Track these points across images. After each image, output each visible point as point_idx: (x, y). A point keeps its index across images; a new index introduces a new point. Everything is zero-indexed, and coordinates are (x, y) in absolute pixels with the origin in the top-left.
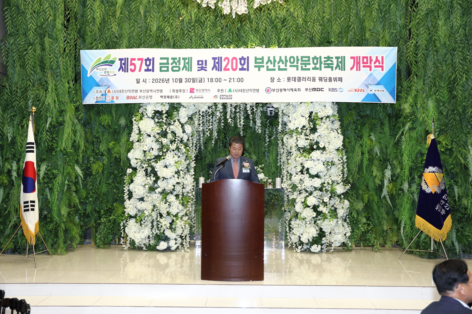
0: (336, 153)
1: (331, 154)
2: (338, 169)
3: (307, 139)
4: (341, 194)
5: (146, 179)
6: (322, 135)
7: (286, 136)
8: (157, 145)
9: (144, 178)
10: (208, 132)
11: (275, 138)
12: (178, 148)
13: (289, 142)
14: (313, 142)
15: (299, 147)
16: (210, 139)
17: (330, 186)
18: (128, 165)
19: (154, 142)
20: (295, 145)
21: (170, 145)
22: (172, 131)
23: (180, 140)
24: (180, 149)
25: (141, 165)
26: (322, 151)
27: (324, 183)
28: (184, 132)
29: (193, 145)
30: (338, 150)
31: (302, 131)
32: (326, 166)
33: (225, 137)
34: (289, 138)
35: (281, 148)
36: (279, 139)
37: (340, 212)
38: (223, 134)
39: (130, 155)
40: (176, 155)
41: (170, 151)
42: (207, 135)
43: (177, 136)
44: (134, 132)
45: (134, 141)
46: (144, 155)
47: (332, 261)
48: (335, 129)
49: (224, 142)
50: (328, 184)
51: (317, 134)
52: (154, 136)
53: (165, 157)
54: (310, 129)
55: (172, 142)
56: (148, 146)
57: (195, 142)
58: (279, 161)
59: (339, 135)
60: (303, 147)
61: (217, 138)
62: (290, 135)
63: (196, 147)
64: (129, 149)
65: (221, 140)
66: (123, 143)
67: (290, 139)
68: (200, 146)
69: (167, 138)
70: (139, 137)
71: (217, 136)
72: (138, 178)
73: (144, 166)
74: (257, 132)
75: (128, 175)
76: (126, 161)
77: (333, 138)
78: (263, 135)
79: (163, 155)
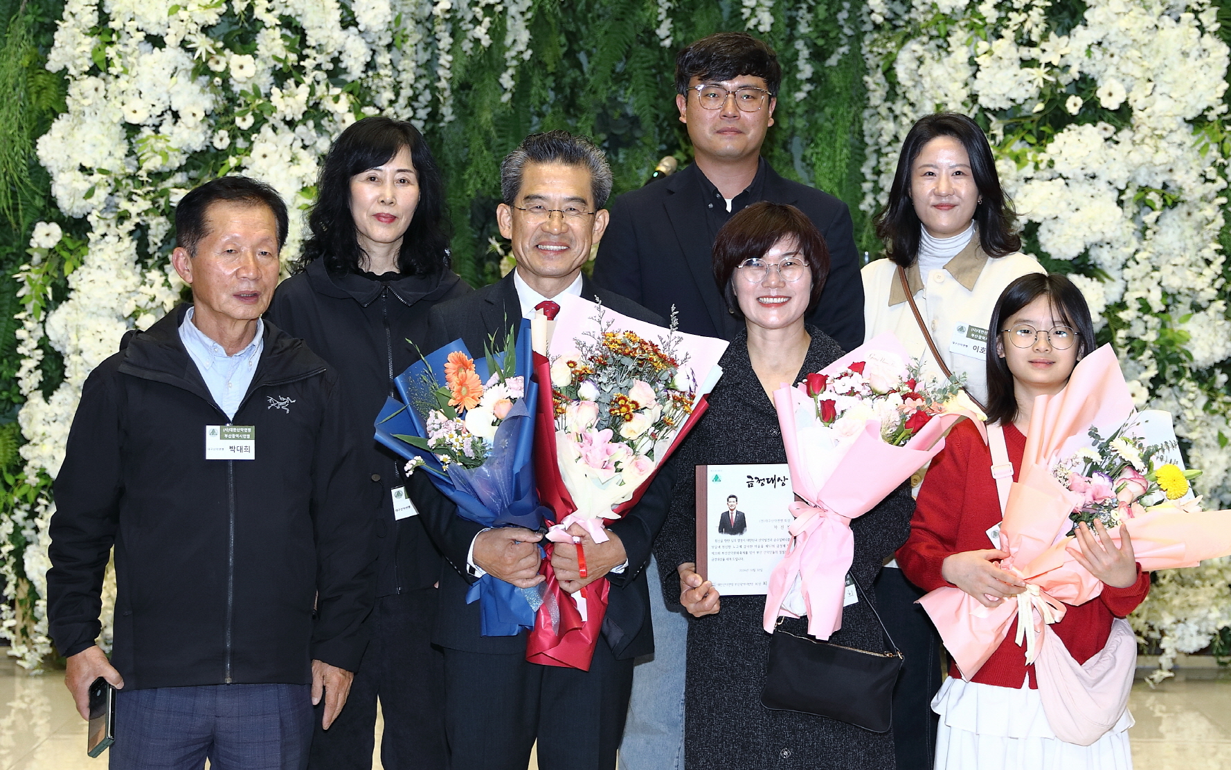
0: (1190, 141)
1: (1163, 144)
2: (1200, 227)
3: (1026, 63)
4: (1216, 365)
5: (137, 279)
6: (1112, 38)
7: (913, 45)
8: (203, 91)
9: (128, 273)
10: (476, 22)
11: (845, 62)
12: (315, 112)
13: (927, 82)
14: (1065, 79)
15: (984, 110)
16: (491, 67)
17: (1153, 322)
18: (39, 202)
19: (182, 80)
20: (964, 94)
21: (275, 90)
22: (281, 17)
23: (331, 66)
24: (328, 114)
25: (109, 206)
26: (1112, 129)
27: (1122, 306)
28: (348, 21)
29: (397, 94)
30: (1198, 122)
31: (999, 20)
32: (1131, 209)
33: (571, 54)
34: (928, 56)
35: (883, 111)
36: (871, 62)
37: (1207, 465)
38: (563, 39)
39: (49, 149)
40: (305, 147)
41: (274, 129)
42: (477, 41)
43: (311, 41)
44: (71, 21)
45: (72, 71)
46: (124, 147)
47: (1162, 729)
48: (1187, 8)
49: (567, 80)
50: (1145, 307)
51: (1082, 37)
52: (183, 44)
53: (245, 161)
54: (1045, 8)
55: (280, 77)
56: (149, 98)
57: (407, 77)
58: (867, 186)
59: (1208, 41)
60: (1006, 105)
61: (527, 56)
62: (933, 44)
63: (415, 110)
64: (42, 114)
65: (550, 68)
66: (10, 81)
67: (936, 65)
68: (435, 103)
69: (255, 57)
70: (97, 50)
71: (529, 46)
72: (96, 275)
73: (133, 209)
74: (751, 24)
75: (36, 258)
76: (28, 181)
77: (1175, 57)
78: (780, 44)
79: (232, 150)
